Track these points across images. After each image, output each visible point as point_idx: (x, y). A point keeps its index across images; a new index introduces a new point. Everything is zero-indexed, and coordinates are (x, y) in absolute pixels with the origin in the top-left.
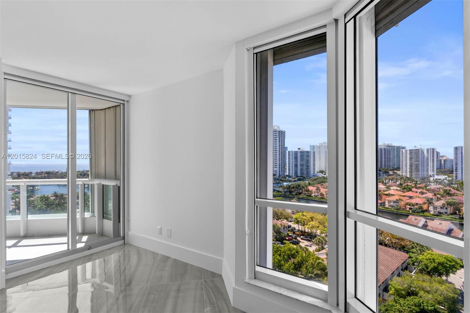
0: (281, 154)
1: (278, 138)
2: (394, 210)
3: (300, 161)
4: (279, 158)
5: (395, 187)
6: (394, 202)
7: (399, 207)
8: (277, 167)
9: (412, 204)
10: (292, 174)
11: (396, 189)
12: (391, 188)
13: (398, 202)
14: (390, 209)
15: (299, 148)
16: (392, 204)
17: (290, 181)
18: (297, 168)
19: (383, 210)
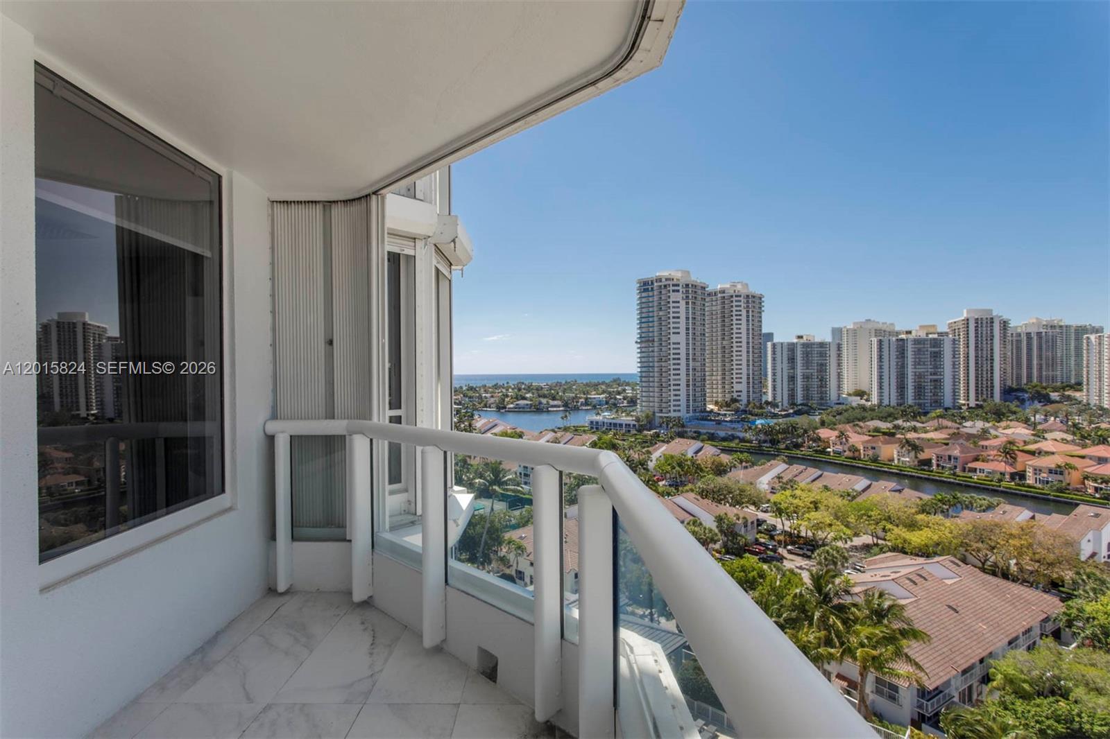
0: (751, 350)
1: (744, 313)
2: (1048, 492)
3: (803, 366)
4: (748, 361)
5: (1058, 433)
6: (1051, 471)
7: (1064, 484)
8: (741, 383)
9: (1101, 479)
10: (783, 397)
11: (1063, 439)
12: (1046, 435)
13: (1061, 473)
14: (1039, 489)
15: (799, 334)
16: (1045, 475)
17: (775, 416)
18: (794, 384)
19: (1017, 492)
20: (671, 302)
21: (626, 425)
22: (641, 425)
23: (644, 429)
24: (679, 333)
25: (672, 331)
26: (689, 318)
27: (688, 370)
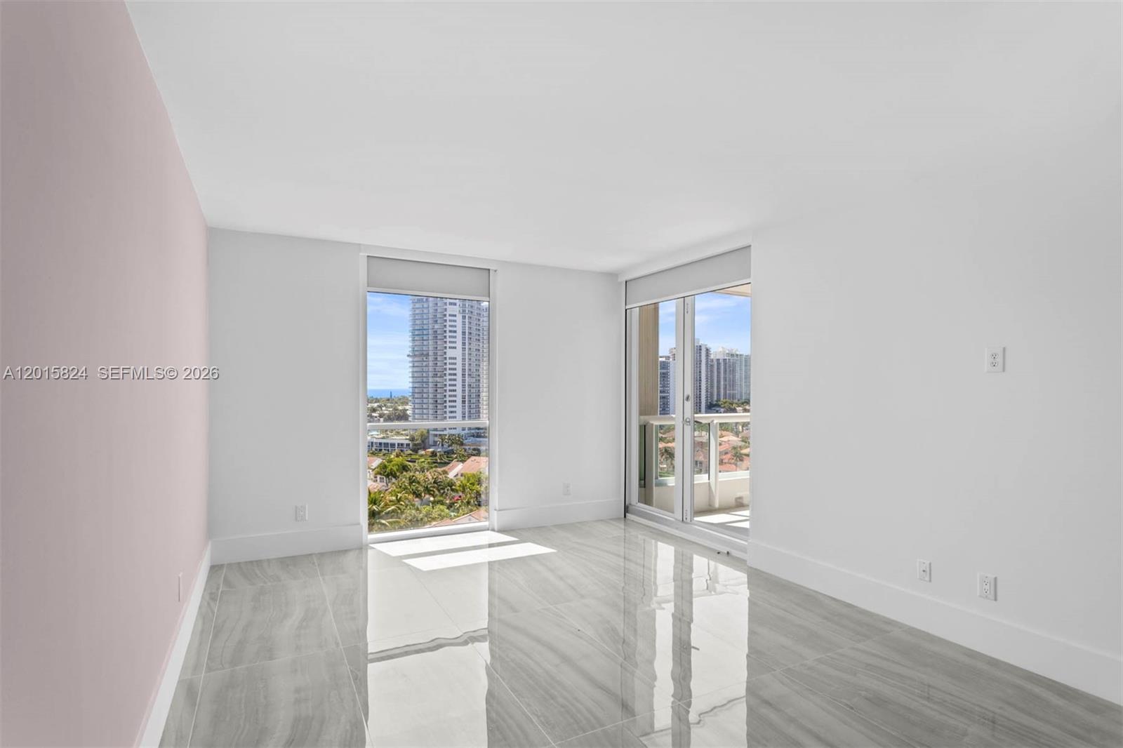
20: (448, 315)
21: (398, 444)
22: (415, 445)
23: (418, 449)
24: (455, 348)
25: (448, 345)
26: (465, 332)
27: (464, 386)
